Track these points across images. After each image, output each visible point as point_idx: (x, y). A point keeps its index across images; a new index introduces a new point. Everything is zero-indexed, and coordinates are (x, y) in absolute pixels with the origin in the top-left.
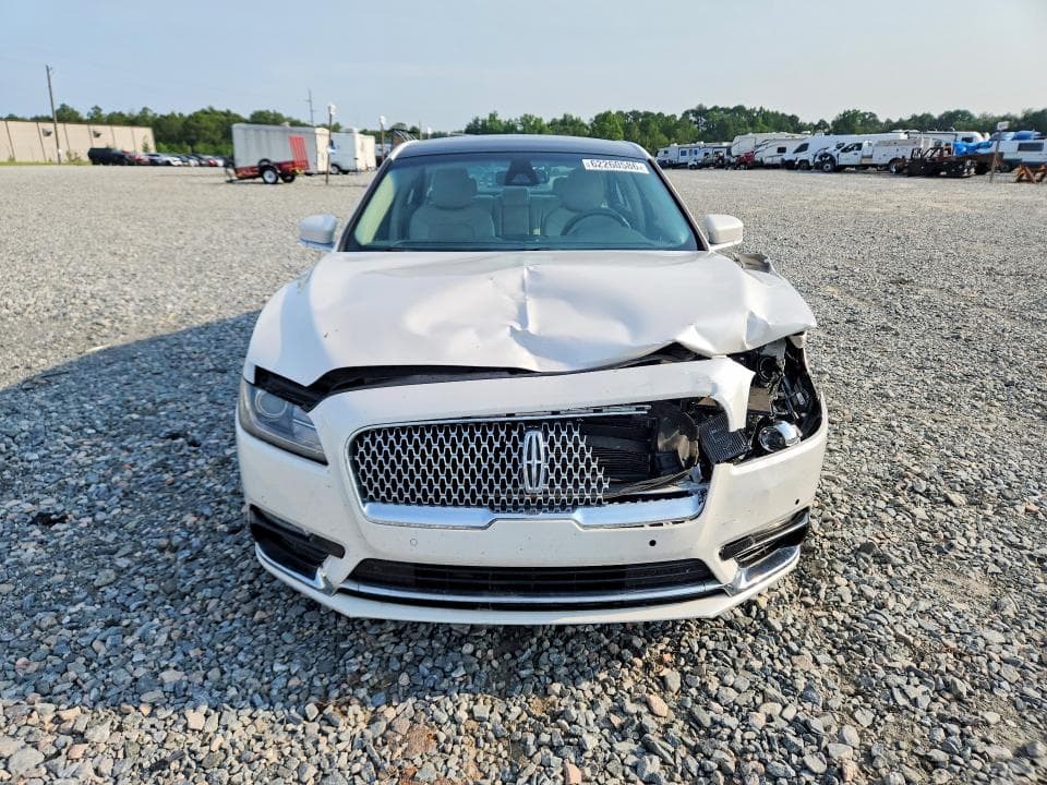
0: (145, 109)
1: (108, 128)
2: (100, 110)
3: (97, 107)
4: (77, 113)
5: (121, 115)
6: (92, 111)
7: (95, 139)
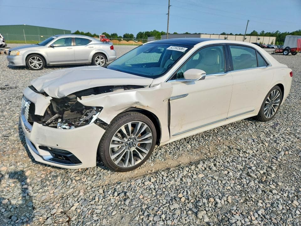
0: (277, 31)
1: (263, 37)
2: (264, 32)
3: (263, 31)
4: (257, 33)
5: (270, 33)
6: (261, 32)
7: (258, 40)
